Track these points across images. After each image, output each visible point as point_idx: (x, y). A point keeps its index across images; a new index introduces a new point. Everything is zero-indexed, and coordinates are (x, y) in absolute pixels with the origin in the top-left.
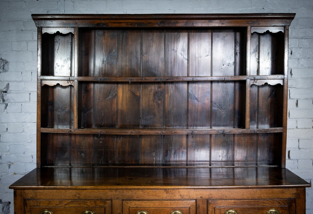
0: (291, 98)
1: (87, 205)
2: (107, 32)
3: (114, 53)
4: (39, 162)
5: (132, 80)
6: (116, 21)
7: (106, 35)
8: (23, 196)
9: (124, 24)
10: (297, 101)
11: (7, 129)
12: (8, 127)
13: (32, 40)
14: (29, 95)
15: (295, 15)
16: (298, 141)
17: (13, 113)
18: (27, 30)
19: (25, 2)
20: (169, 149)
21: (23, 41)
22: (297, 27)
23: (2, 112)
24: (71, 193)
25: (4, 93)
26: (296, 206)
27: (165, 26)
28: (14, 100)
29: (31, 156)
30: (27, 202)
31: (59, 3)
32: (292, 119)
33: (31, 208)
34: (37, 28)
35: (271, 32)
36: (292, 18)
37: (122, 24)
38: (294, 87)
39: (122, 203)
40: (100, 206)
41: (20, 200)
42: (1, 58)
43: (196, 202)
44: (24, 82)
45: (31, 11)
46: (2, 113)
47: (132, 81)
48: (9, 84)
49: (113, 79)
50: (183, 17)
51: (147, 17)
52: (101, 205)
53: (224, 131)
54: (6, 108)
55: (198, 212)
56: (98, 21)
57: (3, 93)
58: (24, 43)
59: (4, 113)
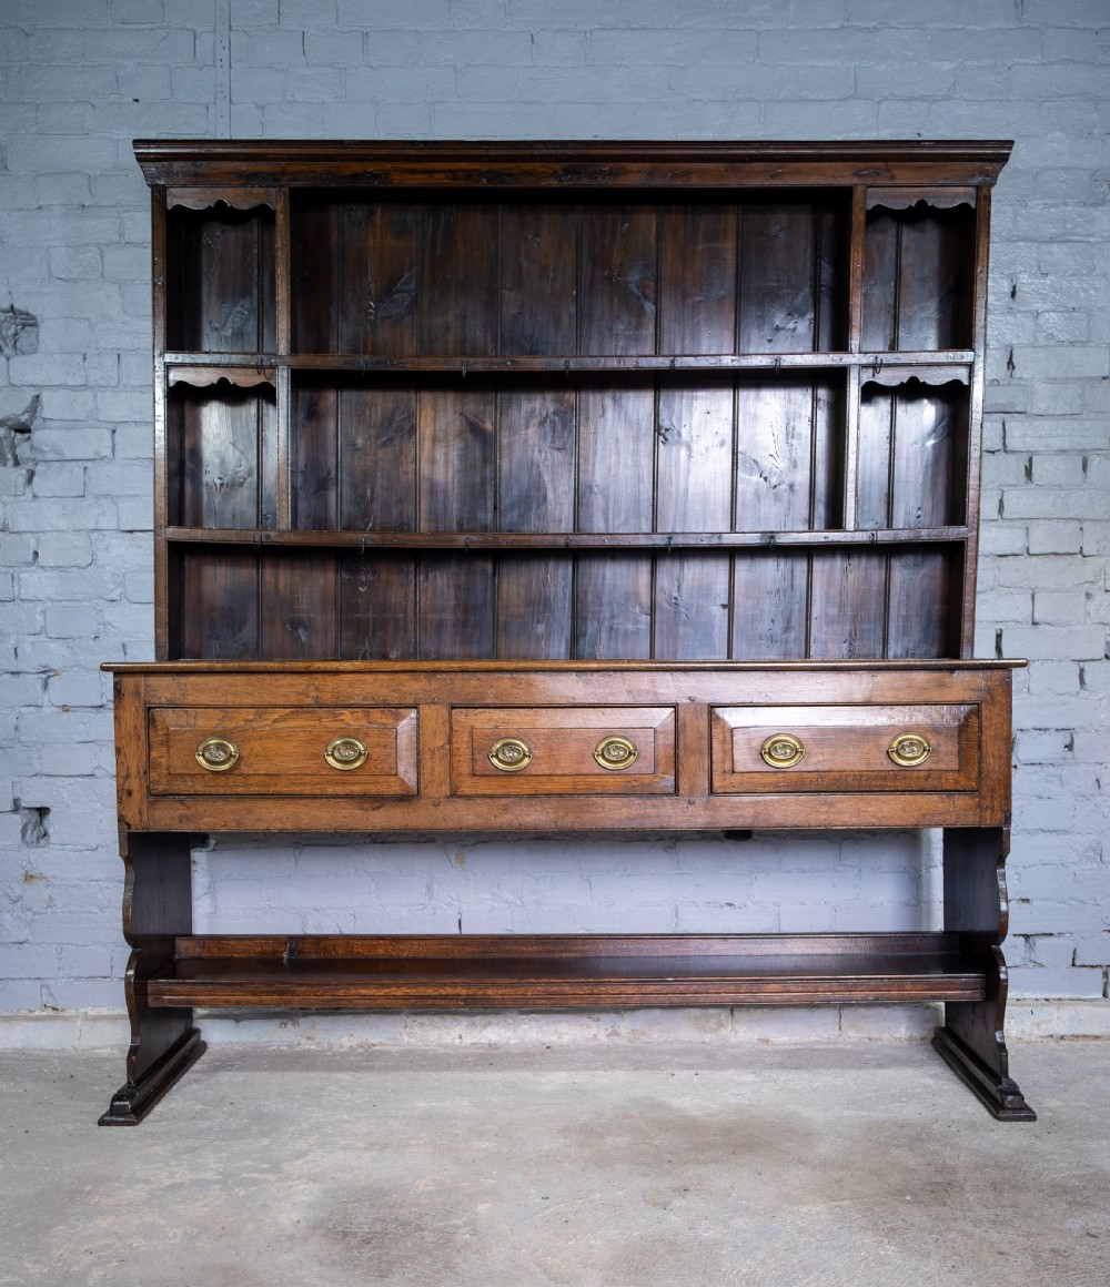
0: (1009, 449)
1: (340, 720)
2: (383, 212)
3: (406, 283)
4: (163, 640)
5: (471, 365)
6: (417, 166)
7: (378, 218)
8: (143, 695)
9: (442, 175)
10: (1030, 460)
11: (36, 554)
12: (38, 546)
13: (119, 243)
14: (108, 435)
15: (1011, 148)
16: (1030, 596)
17: (55, 499)
18: (101, 207)
19: (93, 106)
20: (593, 613)
21: (87, 245)
22: (1035, 202)
23: (16, 496)
24: (292, 684)
25: (19, 436)
26: (980, 727)
27: (581, 182)
28: (57, 453)
29: (120, 647)
30: (157, 713)
31: (212, 110)
32: (1011, 520)
33: (167, 735)
34: (150, 189)
35: (932, 206)
36: (1004, 159)
37: (437, 176)
38: (1018, 409)
39: (450, 715)
40: (382, 724)
41: (133, 708)
42: (12, 307)
43: (676, 712)
44: (91, 388)
45: (115, 137)
46: (18, 499)
47: (470, 369)
48: (38, 397)
49: (406, 363)
50: (641, 152)
51: (521, 152)
52: (383, 721)
53: (772, 537)
54: (30, 480)
55: (681, 743)
56: (357, 167)
57: (13, 433)
58: (91, 251)
59: (23, 498)
